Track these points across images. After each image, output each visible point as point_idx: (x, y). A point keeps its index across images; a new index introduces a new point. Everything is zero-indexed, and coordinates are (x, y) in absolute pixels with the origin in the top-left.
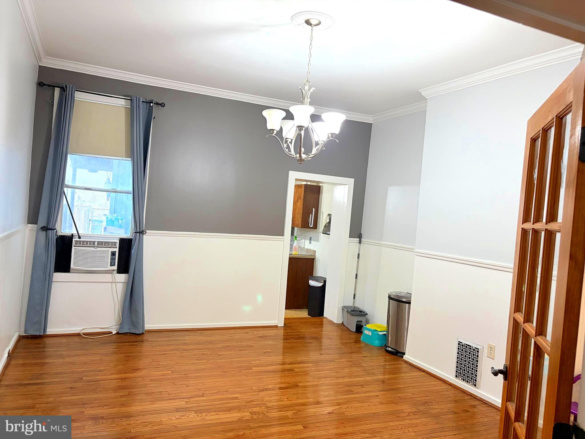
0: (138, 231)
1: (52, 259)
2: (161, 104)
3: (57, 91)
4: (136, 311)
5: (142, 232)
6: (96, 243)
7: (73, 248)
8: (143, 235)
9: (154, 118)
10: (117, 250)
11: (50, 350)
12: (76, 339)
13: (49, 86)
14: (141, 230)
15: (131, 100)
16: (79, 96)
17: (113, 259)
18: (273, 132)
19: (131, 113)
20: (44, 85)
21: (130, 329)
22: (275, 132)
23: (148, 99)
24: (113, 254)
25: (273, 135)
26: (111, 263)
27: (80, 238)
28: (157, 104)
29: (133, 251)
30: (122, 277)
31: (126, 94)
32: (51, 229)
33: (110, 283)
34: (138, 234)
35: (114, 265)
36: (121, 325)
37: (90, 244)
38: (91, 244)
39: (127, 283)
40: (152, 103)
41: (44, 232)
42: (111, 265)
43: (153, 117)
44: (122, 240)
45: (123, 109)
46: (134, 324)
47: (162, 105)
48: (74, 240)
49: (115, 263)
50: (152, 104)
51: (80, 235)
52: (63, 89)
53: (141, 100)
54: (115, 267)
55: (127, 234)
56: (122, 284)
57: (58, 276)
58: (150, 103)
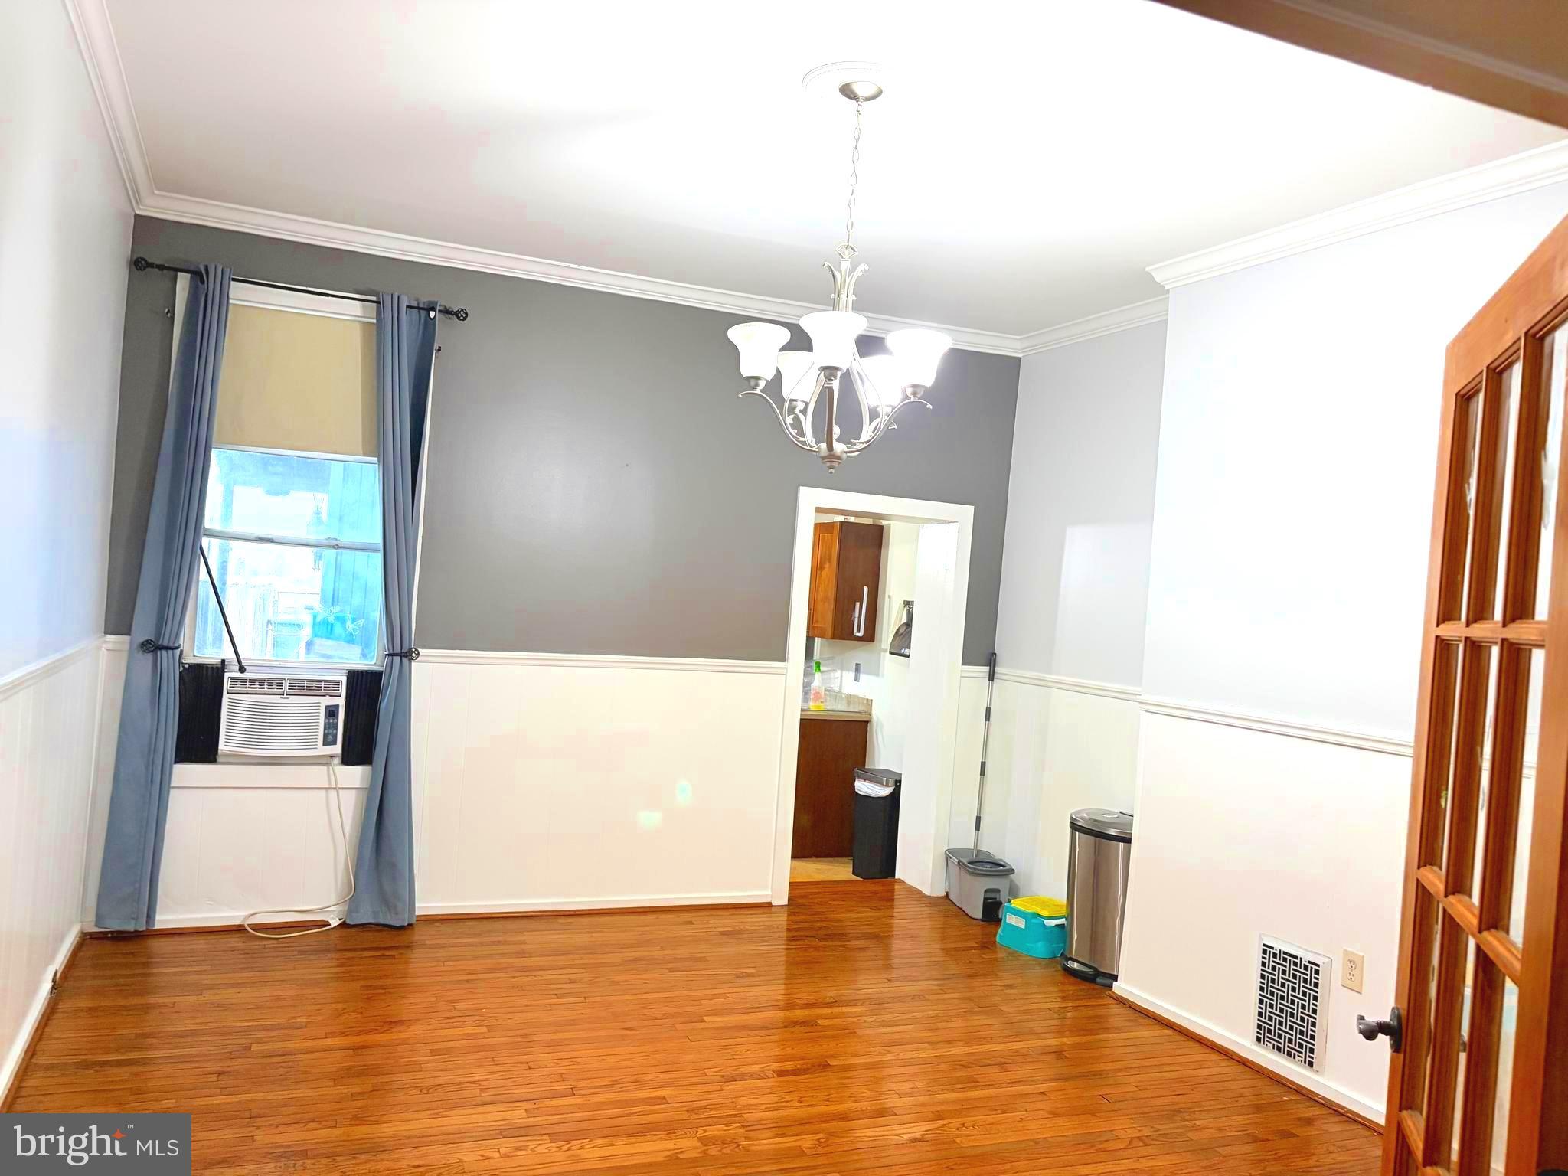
0: (398, 649)
1: (170, 725)
2: (456, 314)
3: (183, 282)
4: (393, 865)
5: (407, 655)
6: (286, 684)
7: (226, 698)
8: (410, 660)
9: (439, 349)
10: (341, 702)
11: (164, 972)
12: (234, 941)
13: (161, 267)
14: (404, 650)
15: (378, 302)
16: (241, 294)
17: (330, 726)
18: (757, 385)
19: (379, 334)
20: (151, 265)
21: (375, 913)
22: (762, 384)
23: (425, 299)
24: (332, 712)
25: (758, 391)
26: (325, 736)
27: (242, 669)
28: (446, 312)
29: (383, 705)
30: (356, 775)
31: (361, 287)
32: (167, 648)
33: (324, 791)
34: (397, 659)
35: (334, 742)
36: (353, 902)
37: (270, 686)
38: (274, 686)
39: (371, 788)
40: (433, 309)
41: (150, 656)
42: (325, 744)
43: (436, 347)
44: (354, 677)
45: (358, 326)
46: (386, 900)
47: (460, 315)
48: (227, 675)
49: (335, 736)
50: (432, 314)
51: (244, 663)
52: (198, 277)
53: (405, 302)
54: (337, 749)
55: (370, 662)
56: (354, 791)
57: (186, 773)
58: (428, 310)
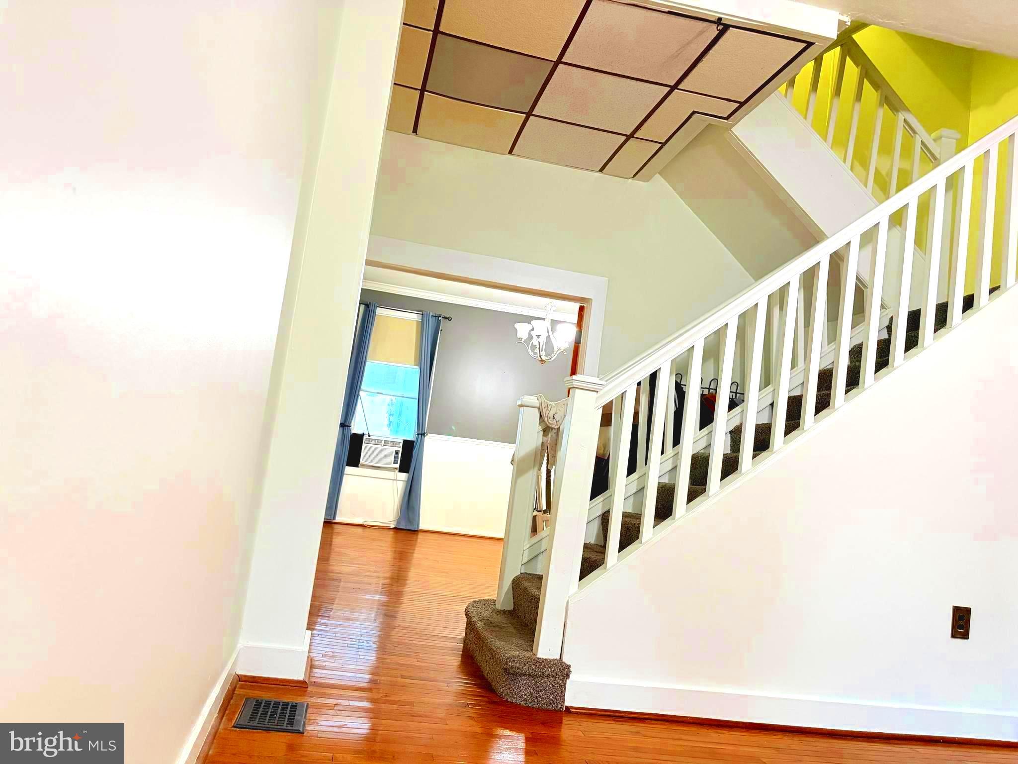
0: (420, 432)
1: (346, 453)
2: (448, 318)
3: (362, 307)
4: (413, 508)
5: (423, 434)
6: (383, 442)
7: (364, 444)
8: (425, 436)
9: (441, 330)
10: (400, 449)
12: (360, 530)
14: (423, 433)
15: (422, 314)
16: (379, 311)
17: (396, 457)
18: (522, 340)
19: (422, 325)
21: (406, 526)
22: (523, 340)
23: (438, 313)
24: (397, 453)
25: (522, 342)
26: (394, 460)
27: (369, 436)
28: (445, 318)
29: (414, 451)
30: (404, 476)
31: (417, 309)
32: (348, 426)
33: (391, 481)
34: (420, 436)
35: (397, 463)
36: (399, 521)
37: (378, 442)
38: (379, 442)
39: (407, 481)
40: (440, 317)
41: (342, 429)
42: (394, 463)
43: (440, 329)
44: (405, 442)
45: (415, 323)
46: (410, 521)
47: (449, 319)
48: (364, 437)
49: (397, 461)
50: (440, 318)
51: (370, 434)
52: (367, 306)
53: (431, 314)
54: (398, 466)
55: (411, 437)
56: (402, 482)
57: (349, 470)
58: (439, 317)
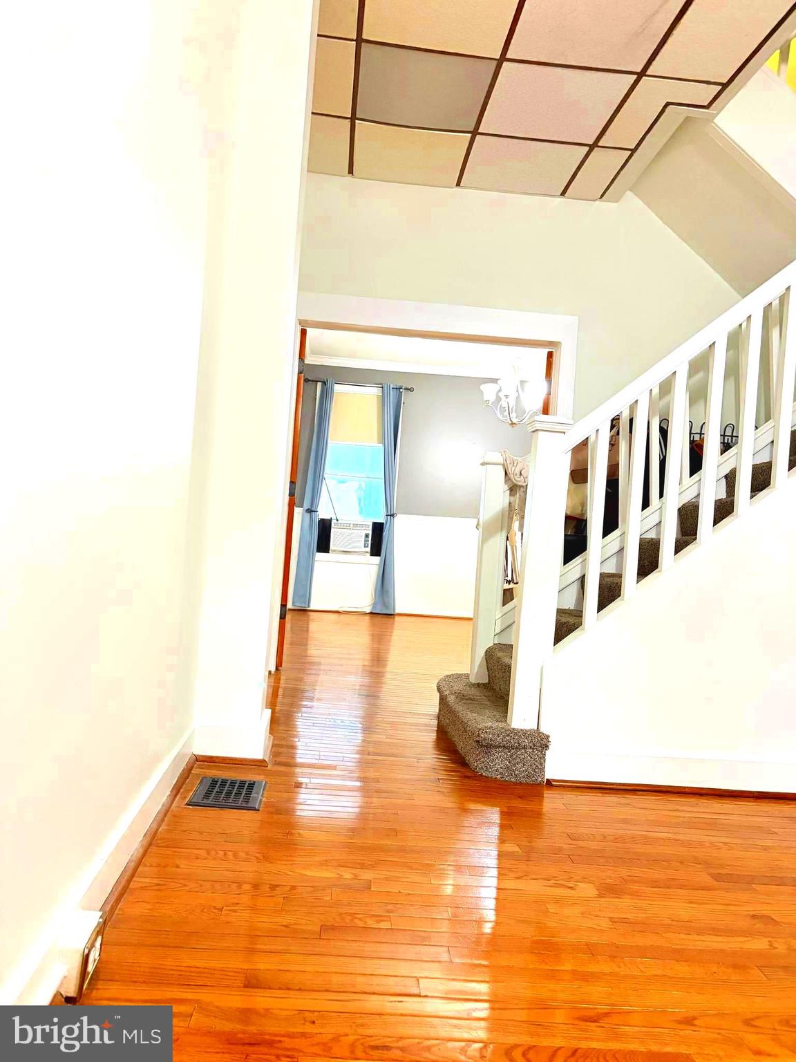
0: (389, 514)
1: (315, 540)
2: (410, 389)
3: (319, 385)
4: (388, 592)
5: (392, 515)
6: (352, 525)
7: (332, 530)
8: (393, 518)
9: (404, 403)
10: (370, 532)
11: (313, 626)
13: (313, 381)
15: (382, 387)
16: (337, 388)
17: (366, 541)
19: (383, 400)
20: (309, 380)
21: (381, 610)
23: (399, 385)
24: (367, 536)
26: (365, 544)
27: (337, 520)
28: (406, 389)
29: (384, 534)
30: (376, 559)
31: (378, 382)
32: (315, 511)
33: (364, 565)
34: (389, 517)
35: (368, 547)
36: (374, 605)
38: (347, 526)
39: (379, 565)
41: (309, 514)
42: (365, 547)
43: (402, 402)
44: (374, 524)
45: (376, 397)
46: (385, 605)
47: (411, 390)
48: (332, 522)
49: (368, 545)
50: (401, 390)
51: (338, 518)
52: (324, 383)
53: (392, 386)
54: (369, 549)
55: (381, 519)
56: (374, 566)
57: (320, 556)
58: (400, 389)
